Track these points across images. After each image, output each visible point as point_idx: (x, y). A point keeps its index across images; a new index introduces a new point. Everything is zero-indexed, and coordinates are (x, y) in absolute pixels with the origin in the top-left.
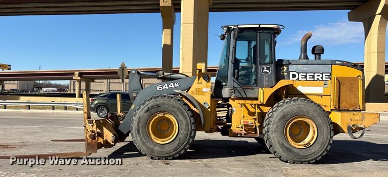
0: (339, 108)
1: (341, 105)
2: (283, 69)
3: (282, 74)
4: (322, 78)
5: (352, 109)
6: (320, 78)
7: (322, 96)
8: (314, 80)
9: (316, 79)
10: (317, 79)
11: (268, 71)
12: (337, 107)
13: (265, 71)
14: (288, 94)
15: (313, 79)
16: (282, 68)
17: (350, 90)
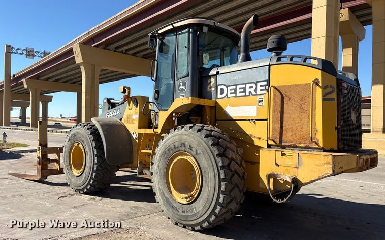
0: (281, 141)
1: (283, 137)
2: (211, 82)
3: (209, 89)
4: (256, 90)
5: (302, 145)
6: (252, 90)
7: (255, 121)
8: (245, 96)
9: (247, 94)
10: (250, 92)
11: (184, 87)
12: (278, 140)
13: (181, 87)
14: (216, 120)
15: (243, 94)
16: (209, 81)
17: (301, 108)
